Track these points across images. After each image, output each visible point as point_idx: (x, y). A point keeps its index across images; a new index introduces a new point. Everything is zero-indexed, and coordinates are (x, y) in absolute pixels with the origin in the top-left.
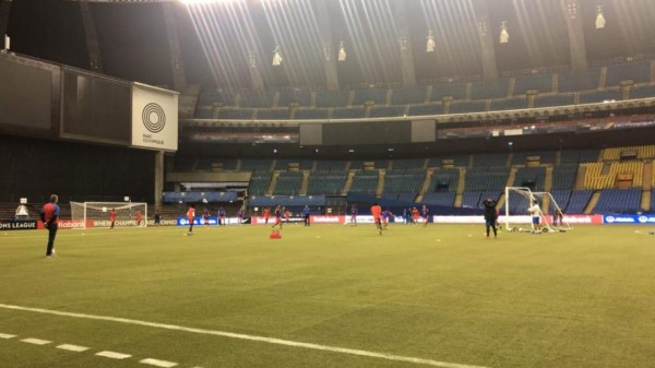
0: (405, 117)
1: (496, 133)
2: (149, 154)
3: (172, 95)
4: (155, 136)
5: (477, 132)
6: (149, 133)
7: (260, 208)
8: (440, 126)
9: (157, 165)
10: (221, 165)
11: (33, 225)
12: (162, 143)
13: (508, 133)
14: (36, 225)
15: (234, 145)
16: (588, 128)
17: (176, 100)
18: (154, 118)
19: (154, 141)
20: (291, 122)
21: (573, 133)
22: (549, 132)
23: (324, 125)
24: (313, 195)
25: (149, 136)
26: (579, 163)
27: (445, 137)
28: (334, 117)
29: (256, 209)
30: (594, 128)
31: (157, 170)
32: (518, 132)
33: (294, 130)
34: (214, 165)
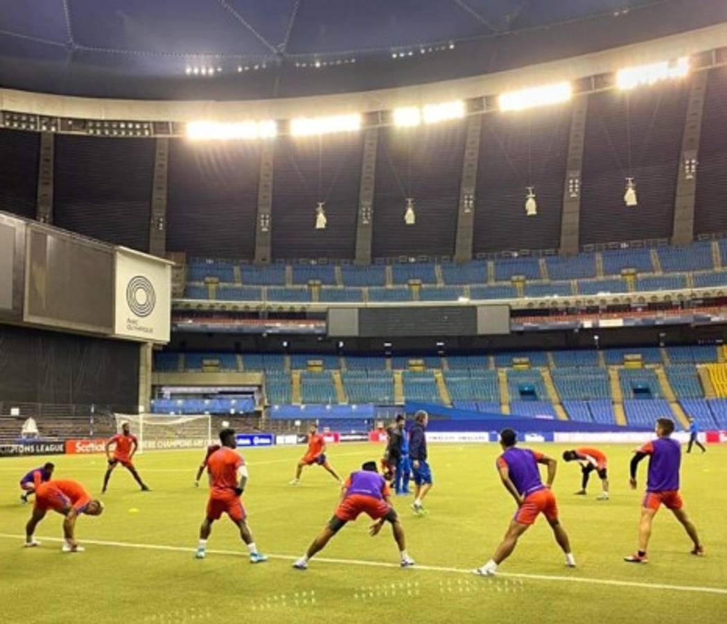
0: (463, 301)
1: (588, 324)
2: (133, 346)
3: (164, 265)
4: (142, 322)
5: (564, 322)
6: (134, 317)
7: (303, 421)
8: (515, 313)
9: (142, 362)
10: (216, 362)
11: (61, 448)
12: (151, 331)
13: (604, 323)
14: (64, 448)
15: (240, 335)
16: (709, 319)
17: (168, 272)
18: (141, 297)
19: (140, 329)
20: (315, 305)
21: (687, 325)
22: (658, 323)
23: (361, 310)
24: (356, 403)
25: (134, 322)
26: (694, 363)
27: (521, 329)
28: (371, 299)
29: (298, 423)
30: (715, 319)
31: (142, 369)
32: (617, 322)
33: (321, 316)
34: (206, 362)
